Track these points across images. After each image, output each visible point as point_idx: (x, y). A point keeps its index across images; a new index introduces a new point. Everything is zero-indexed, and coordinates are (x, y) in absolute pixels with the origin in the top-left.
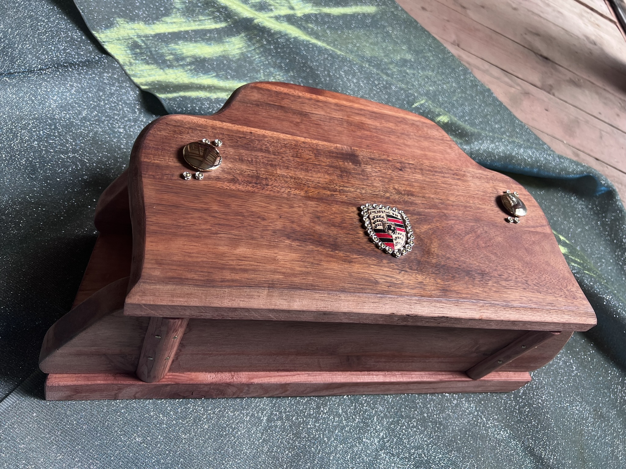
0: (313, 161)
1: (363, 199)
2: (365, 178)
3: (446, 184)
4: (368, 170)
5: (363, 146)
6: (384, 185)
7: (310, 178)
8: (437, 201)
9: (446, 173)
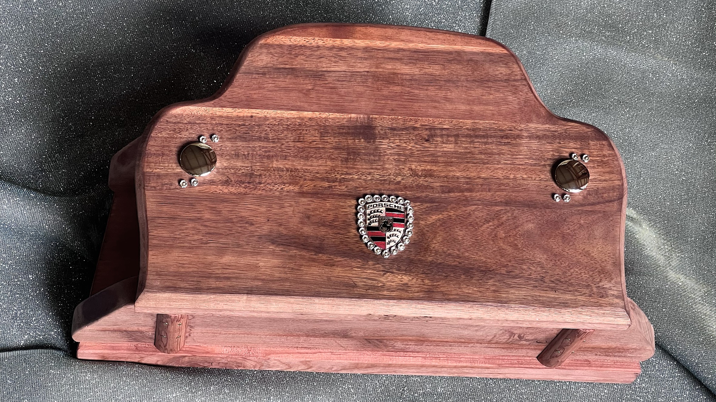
0: (317, 144)
1: (366, 188)
2: (377, 158)
3: (485, 154)
4: (384, 146)
5: (386, 111)
6: (398, 166)
7: (309, 168)
8: (463, 180)
9: (491, 137)
